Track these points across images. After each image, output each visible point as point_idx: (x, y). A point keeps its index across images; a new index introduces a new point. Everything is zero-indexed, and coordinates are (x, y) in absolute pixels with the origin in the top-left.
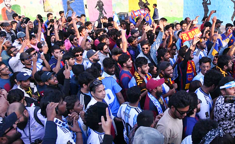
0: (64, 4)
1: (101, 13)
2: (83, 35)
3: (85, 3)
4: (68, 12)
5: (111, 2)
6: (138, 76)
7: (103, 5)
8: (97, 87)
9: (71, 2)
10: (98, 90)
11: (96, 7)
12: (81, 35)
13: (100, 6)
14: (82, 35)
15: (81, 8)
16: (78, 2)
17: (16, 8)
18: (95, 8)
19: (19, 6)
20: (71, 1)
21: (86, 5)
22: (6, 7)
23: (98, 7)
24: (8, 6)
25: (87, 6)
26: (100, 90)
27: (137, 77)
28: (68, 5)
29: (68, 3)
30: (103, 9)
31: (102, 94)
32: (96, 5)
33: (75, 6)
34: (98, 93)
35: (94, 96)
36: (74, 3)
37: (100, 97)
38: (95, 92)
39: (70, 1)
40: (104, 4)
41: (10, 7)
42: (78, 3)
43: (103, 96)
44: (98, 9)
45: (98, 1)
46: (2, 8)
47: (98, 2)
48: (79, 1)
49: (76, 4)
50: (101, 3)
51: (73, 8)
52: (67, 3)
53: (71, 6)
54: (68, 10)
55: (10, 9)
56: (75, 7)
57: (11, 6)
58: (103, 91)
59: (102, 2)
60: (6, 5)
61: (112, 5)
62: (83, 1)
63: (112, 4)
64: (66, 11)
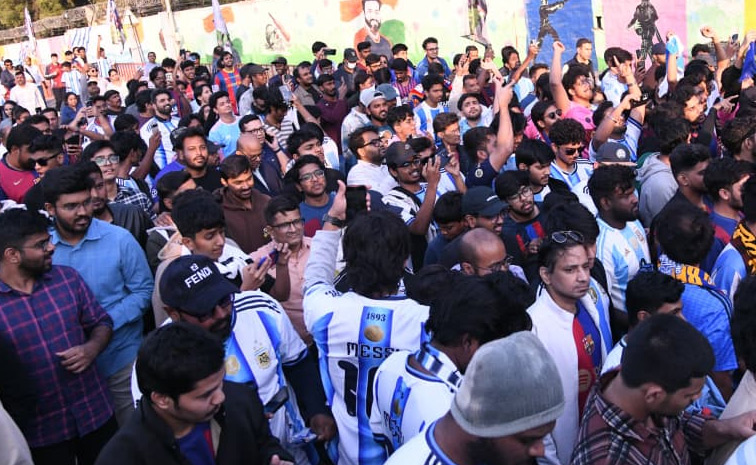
0: (530, 14)
1: (646, 43)
2: (577, 95)
3: (597, 11)
4: (541, 42)
5: (683, 7)
6: (753, 242)
7: (655, 17)
8: (561, 253)
9: (552, 9)
10: (565, 260)
11: (633, 22)
12: (571, 97)
13: (646, 20)
14: (575, 97)
15: (584, 26)
16: (575, 7)
17: (393, 29)
18: (629, 26)
19: (402, 24)
20: (554, 5)
21: (599, 18)
22: (368, 27)
23: (637, 25)
24: (373, 23)
25: (602, 20)
26: (571, 264)
27: (747, 245)
28: (542, 17)
29: (544, 13)
30: (653, 30)
31: (577, 281)
32: (633, 17)
33: (563, 21)
34: (564, 274)
35: (548, 283)
36: (561, 13)
37: (567, 290)
38: (553, 268)
39: (550, 6)
40: (658, 15)
41: (376, 29)
42: (572, 11)
43: (577, 287)
44: (637, 31)
45: (640, 3)
46: (357, 31)
47: (639, 7)
48: (579, 6)
49: (570, 14)
50: (649, 12)
51: (556, 27)
52: (541, 11)
53: (553, 22)
54: (541, 35)
55: (378, 34)
56: (562, 24)
57: (379, 24)
58: (581, 269)
59: (652, 7)
60: (366, 21)
61: (684, 17)
62: (590, 4)
63: (688, 13)
64: (537, 37)
